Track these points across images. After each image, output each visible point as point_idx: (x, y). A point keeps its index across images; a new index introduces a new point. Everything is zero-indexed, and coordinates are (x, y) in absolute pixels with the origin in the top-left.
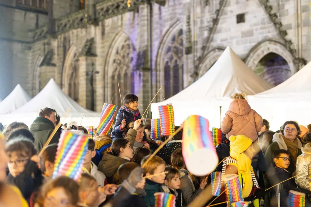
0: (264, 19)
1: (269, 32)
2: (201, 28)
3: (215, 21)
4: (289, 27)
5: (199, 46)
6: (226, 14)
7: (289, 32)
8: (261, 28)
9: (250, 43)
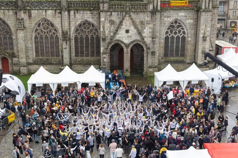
0: (136, 33)
1: (138, 37)
2: (110, 32)
3: (117, 31)
4: (145, 37)
5: (109, 38)
6: (121, 28)
7: (145, 38)
8: (135, 36)
9: (131, 40)
